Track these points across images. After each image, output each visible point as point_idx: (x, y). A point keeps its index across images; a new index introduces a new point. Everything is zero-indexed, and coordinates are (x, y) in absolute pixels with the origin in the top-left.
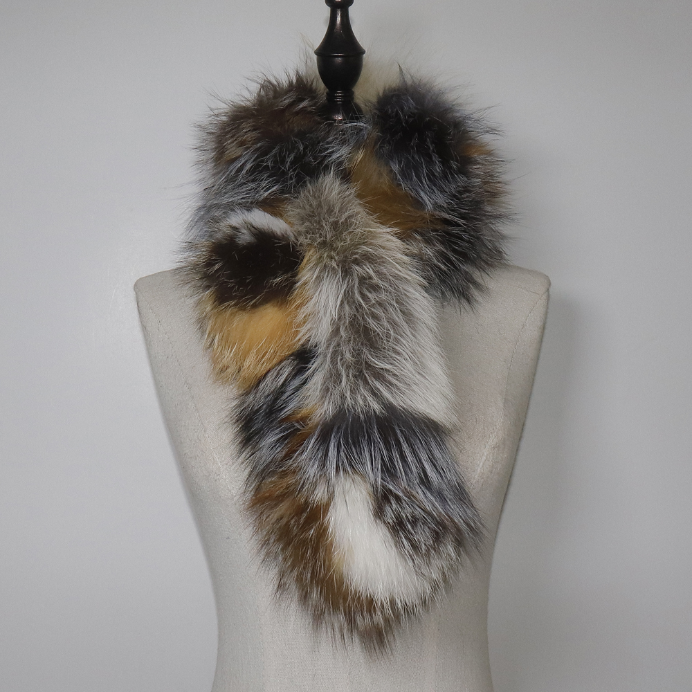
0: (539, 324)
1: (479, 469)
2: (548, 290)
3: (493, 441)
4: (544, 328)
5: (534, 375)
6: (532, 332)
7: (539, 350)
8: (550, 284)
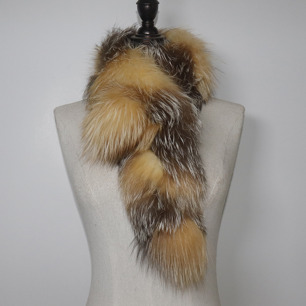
0: (240, 127)
1: (212, 193)
2: (244, 112)
3: (218, 180)
4: (242, 129)
5: (237, 151)
6: (236, 131)
7: (239, 140)
8: (245, 110)
